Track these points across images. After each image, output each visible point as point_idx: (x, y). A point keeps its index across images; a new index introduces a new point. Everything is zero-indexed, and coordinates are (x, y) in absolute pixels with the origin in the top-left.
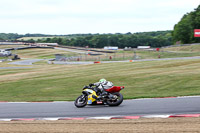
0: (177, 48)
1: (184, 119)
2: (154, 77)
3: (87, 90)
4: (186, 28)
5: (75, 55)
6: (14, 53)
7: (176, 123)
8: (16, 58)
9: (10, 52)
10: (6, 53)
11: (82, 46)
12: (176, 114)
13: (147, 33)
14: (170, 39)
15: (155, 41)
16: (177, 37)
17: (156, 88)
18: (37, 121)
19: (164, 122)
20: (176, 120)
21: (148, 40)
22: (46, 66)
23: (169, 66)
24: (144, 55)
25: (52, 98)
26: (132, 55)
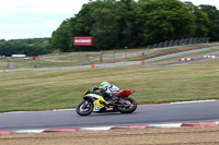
0: (55, 57)
1: (58, 134)
2: (29, 89)
3: (90, 95)
4: (65, 35)
7: (50, 138)
12: (51, 129)
13: (22, 41)
14: (47, 47)
15: (31, 49)
16: (55, 45)
17: (30, 100)
19: (36, 137)
20: (50, 135)
21: (24, 48)
23: (45, 76)
24: (19, 64)
26: (6, 64)
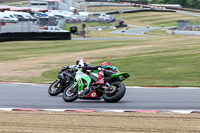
8: (121, 25)
9: (113, 16)
10: (108, 17)
18: (161, 114)
25: (177, 82)
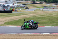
5: (52, 7)
6: (26, 6)
8: (27, 8)
9: (25, 5)
10: (23, 6)
11: (55, 3)
22: (40, 11)
